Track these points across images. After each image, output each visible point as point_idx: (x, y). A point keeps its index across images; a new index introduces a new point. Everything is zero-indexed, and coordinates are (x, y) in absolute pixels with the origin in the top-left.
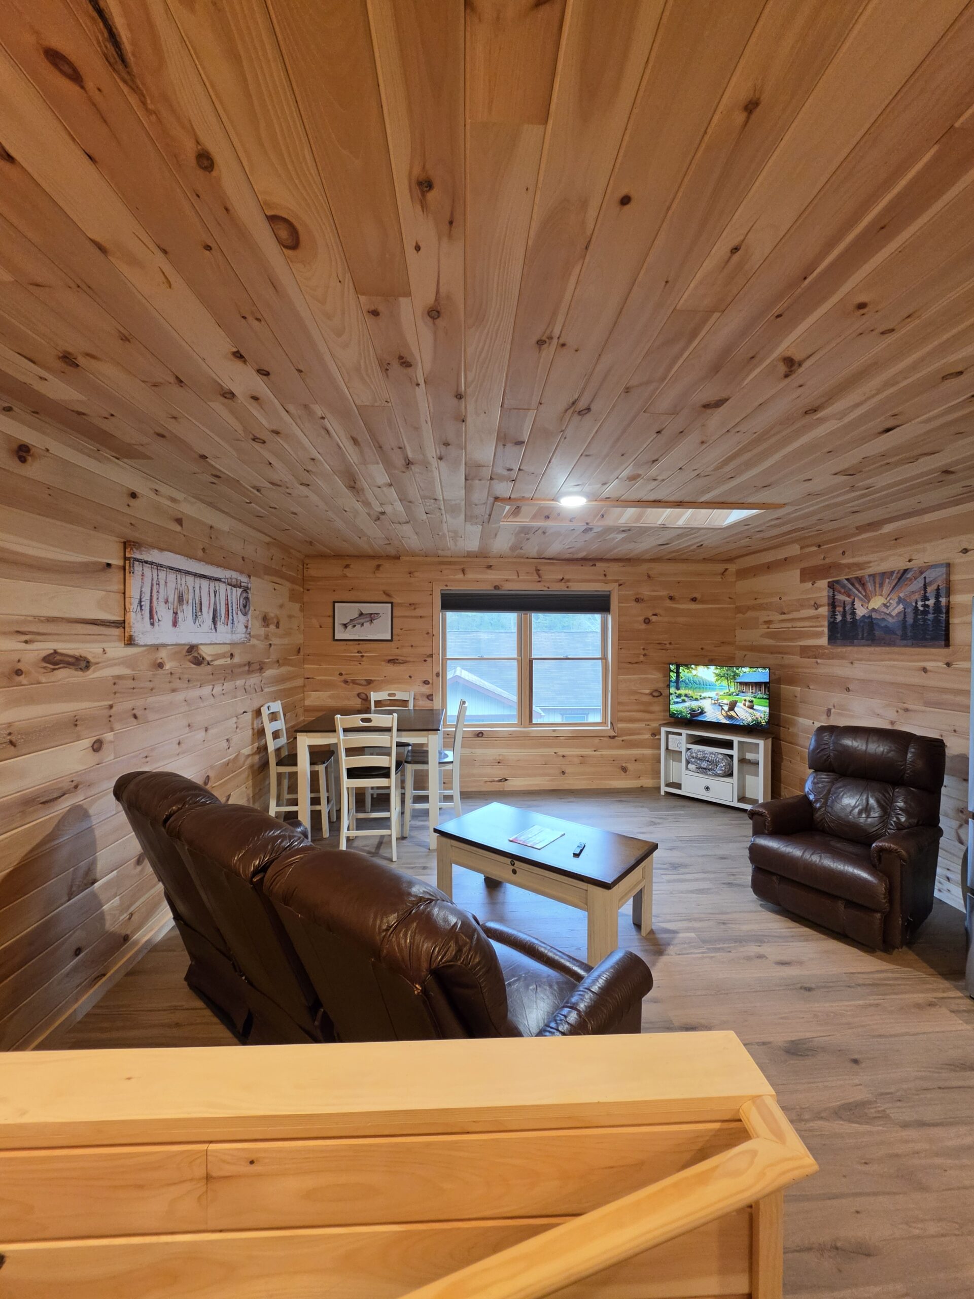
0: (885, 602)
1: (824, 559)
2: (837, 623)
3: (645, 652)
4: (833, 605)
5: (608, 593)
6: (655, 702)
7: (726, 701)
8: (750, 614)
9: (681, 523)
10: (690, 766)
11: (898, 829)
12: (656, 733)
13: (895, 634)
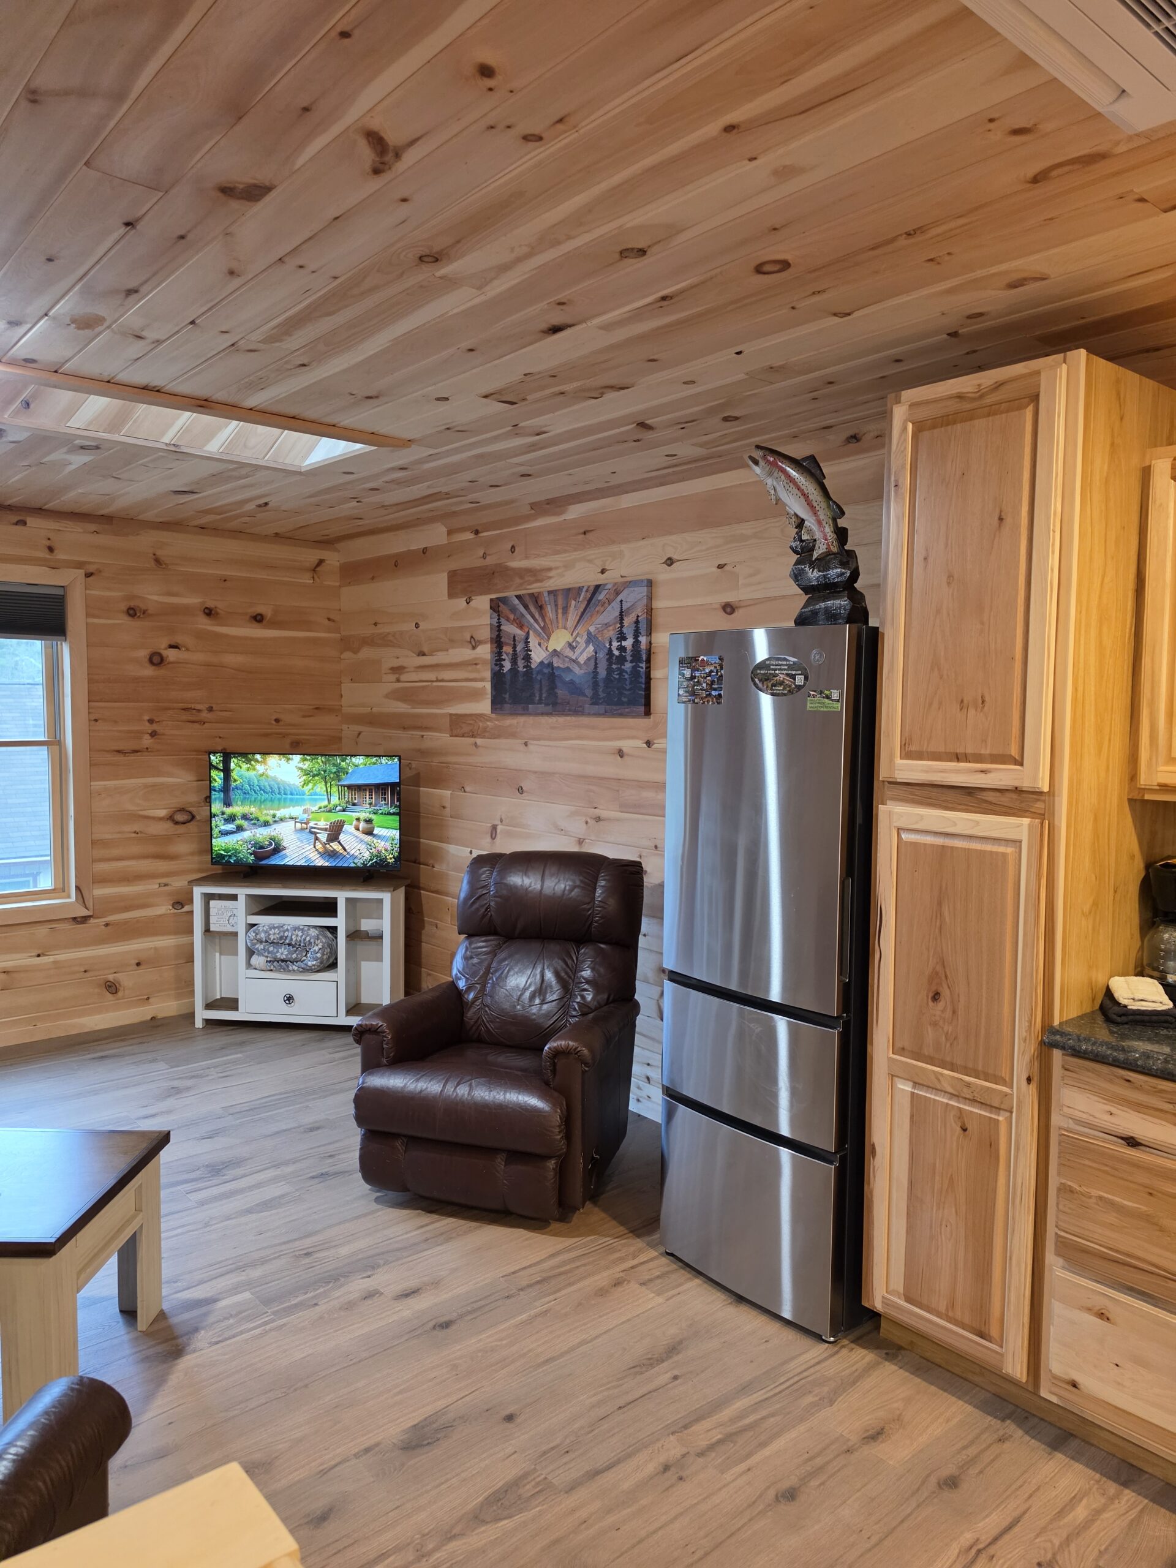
0: (571, 640)
1: (484, 557)
2: (504, 674)
3: (155, 727)
4: (498, 641)
5: (60, 592)
6: (179, 835)
7: (322, 824)
8: (366, 653)
9: (214, 447)
10: (257, 960)
11: (584, 1014)
12: (182, 901)
13: (585, 696)
